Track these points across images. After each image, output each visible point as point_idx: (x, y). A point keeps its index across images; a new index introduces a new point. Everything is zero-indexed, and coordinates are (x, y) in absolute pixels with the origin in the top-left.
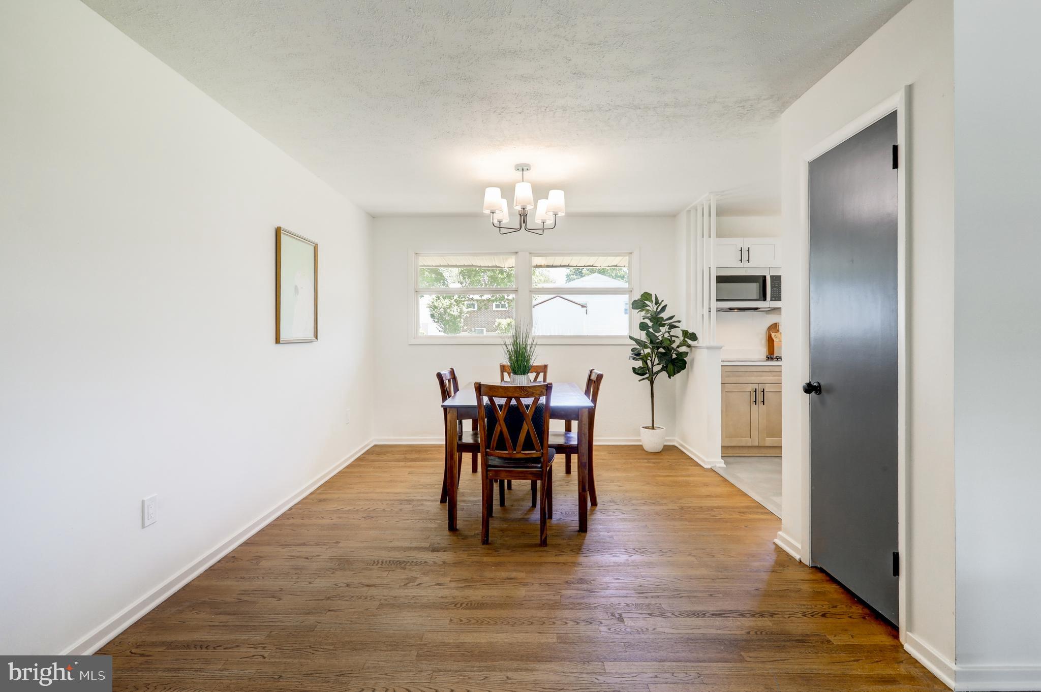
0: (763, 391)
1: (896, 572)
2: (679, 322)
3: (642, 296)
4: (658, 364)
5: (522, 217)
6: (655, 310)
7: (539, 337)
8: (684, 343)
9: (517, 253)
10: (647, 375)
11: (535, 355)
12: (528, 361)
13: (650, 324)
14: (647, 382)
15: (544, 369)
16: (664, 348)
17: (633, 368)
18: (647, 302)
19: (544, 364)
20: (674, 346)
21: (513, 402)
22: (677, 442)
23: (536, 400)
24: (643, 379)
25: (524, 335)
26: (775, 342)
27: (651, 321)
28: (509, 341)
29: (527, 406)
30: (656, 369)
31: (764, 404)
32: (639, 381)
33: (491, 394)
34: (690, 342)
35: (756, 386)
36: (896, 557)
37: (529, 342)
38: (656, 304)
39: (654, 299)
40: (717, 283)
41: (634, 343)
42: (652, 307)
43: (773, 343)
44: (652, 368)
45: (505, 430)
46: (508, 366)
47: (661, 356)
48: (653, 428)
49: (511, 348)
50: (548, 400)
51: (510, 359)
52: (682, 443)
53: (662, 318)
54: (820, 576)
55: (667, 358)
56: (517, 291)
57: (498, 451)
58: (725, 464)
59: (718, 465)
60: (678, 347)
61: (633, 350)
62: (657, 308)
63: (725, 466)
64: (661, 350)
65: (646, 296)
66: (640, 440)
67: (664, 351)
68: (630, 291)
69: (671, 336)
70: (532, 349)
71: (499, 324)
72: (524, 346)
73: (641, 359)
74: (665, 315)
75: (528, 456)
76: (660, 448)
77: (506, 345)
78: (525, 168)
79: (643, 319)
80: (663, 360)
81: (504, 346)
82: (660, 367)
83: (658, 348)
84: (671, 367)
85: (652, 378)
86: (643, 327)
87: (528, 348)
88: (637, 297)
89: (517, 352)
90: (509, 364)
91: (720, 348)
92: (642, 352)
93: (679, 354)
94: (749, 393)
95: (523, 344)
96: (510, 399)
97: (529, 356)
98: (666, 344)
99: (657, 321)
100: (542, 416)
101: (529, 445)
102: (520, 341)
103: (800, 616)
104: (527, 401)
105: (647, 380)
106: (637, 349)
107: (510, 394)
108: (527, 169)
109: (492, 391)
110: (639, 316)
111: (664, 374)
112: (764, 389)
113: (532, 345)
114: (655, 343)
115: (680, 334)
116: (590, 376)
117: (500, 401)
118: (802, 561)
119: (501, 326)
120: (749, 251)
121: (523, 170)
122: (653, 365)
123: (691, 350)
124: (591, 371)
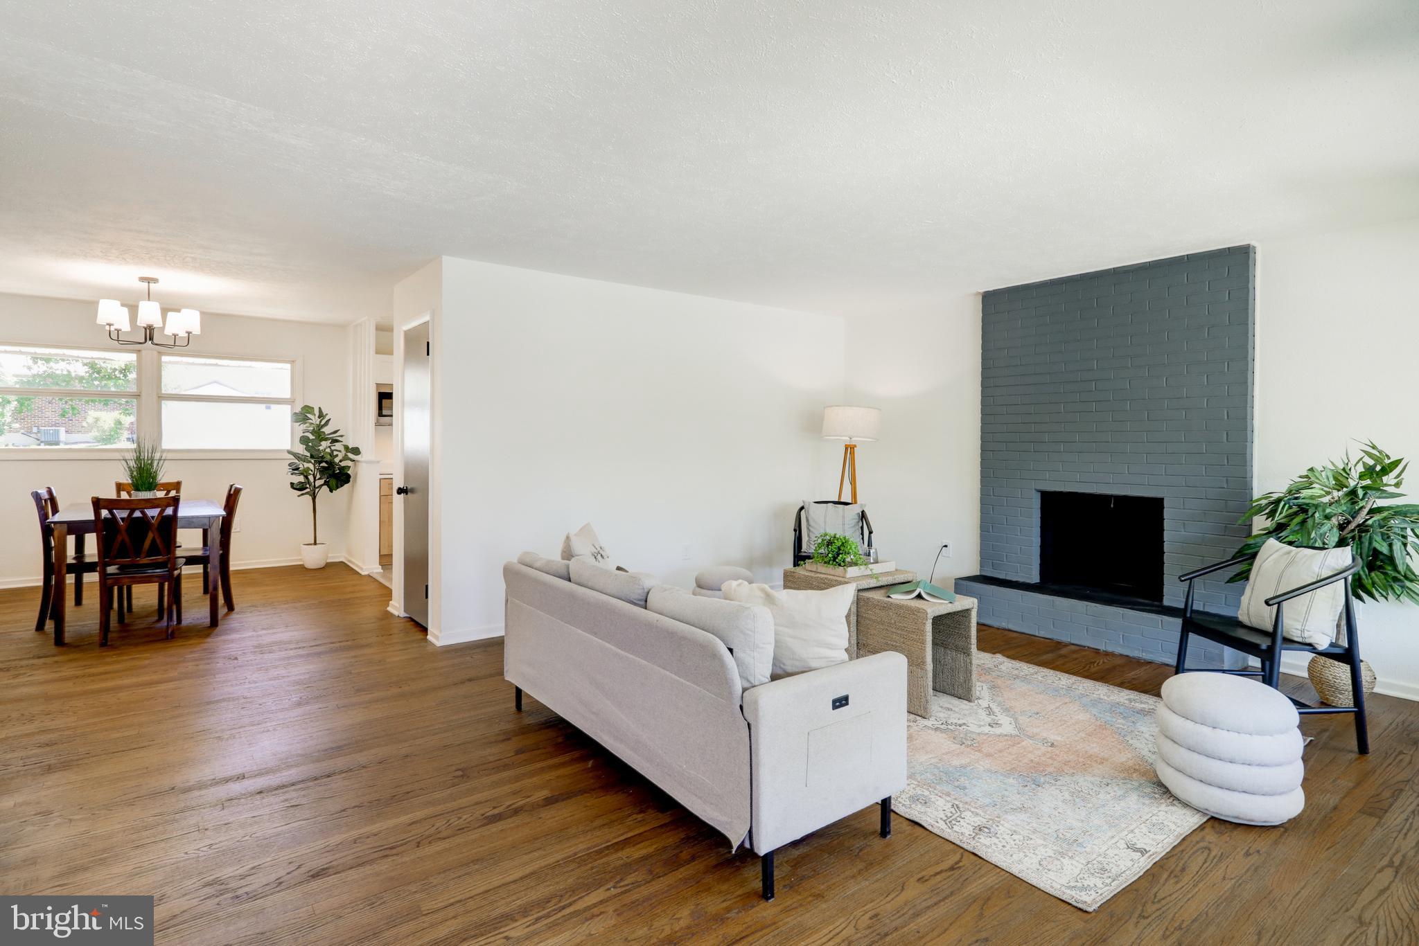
1: (427, 597)
2: (342, 436)
3: (304, 407)
4: (319, 479)
5: (148, 331)
6: (318, 423)
7: (169, 451)
8: (346, 458)
10: (308, 490)
11: (163, 470)
12: (154, 478)
13: (311, 437)
14: (308, 498)
15: (177, 486)
16: (326, 462)
17: (291, 483)
18: (310, 416)
19: (176, 481)
20: (337, 460)
21: (137, 514)
22: (346, 558)
23: (162, 511)
24: (302, 494)
25: (150, 451)
27: (313, 435)
28: (131, 456)
29: (153, 517)
30: (318, 483)
32: (299, 496)
33: (110, 507)
34: (351, 455)
36: (427, 587)
37: (157, 456)
38: (319, 417)
39: (317, 412)
41: (292, 457)
42: (315, 420)
44: (314, 482)
45: (127, 540)
46: (129, 484)
47: (323, 471)
48: (315, 543)
49: (132, 464)
50: (175, 511)
51: (132, 477)
52: (350, 559)
53: (324, 432)
54: (407, 620)
55: (331, 472)
56: (139, 395)
59: (375, 571)
60: (341, 461)
61: (290, 465)
62: (321, 422)
63: (382, 571)
64: (324, 464)
65: (308, 409)
66: (301, 560)
67: (326, 465)
68: (291, 402)
69: (332, 451)
70: (160, 465)
71: (97, 420)
72: (150, 462)
73: (302, 474)
74: (327, 430)
75: (154, 561)
76: (322, 564)
77: (126, 460)
78: (152, 281)
79: (304, 433)
80: (325, 475)
81: (124, 462)
82: (322, 482)
83: (320, 462)
84: (333, 482)
85: (314, 493)
86: (304, 440)
87: (155, 464)
88: (298, 410)
89: (140, 470)
90: (130, 482)
91: (378, 462)
92: (301, 466)
93: (342, 469)
95: (148, 460)
96: (132, 511)
97: (156, 472)
98: (328, 458)
99: (319, 434)
100: (169, 525)
101: (153, 550)
102: (145, 455)
104: (153, 513)
105: (308, 496)
106: (296, 463)
107: (134, 506)
108: (155, 282)
109: (111, 504)
110: (300, 429)
111: (325, 488)
113: (160, 460)
114: (317, 457)
115: (342, 449)
116: (230, 490)
117: (121, 514)
118: (404, 617)
119: (100, 424)
121: (149, 282)
122: (315, 480)
123: (355, 465)
124: (231, 486)
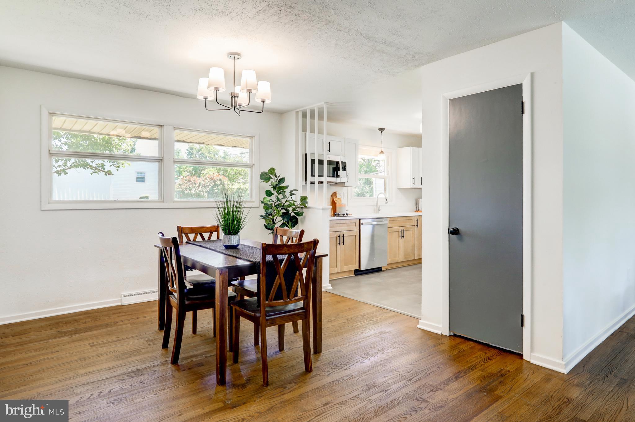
0: (343, 236)
1: (522, 324)
3: (270, 170)
5: (234, 98)
6: (275, 181)
9: (161, 126)
13: (273, 192)
16: (284, 209)
18: (272, 176)
23: (307, 254)
26: (337, 204)
31: (344, 245)
32: (267, 234)
35: (339, 234)
36: (522, 317)
38: (276, 177)
39: (275, 173)
40: (318, 164)
43: (336, 205)
44: (275, 224)
45: (283, 282)
47: (284, 215)
54: (458, 340)
57: (275, 302)
58: (332, 286)
62: (277, 180)
63: (332, 288)
64: (283, 211)
65: (272, 171)
67: (285, 211)
68: (251, 166)
69: (293, 201)
74: (283, 185)
78: (236, 57)
79: (268, 188)
80: (285, 218)
86: (268, 194)
93: (297, 213)
94: (335, 238)
99: (280, 189)
103: (483, 363)
107: (292, 251)
108: (238, 58)
112: (344, 235)
118: (442, 334)
120: (329, 144)
121: (234, 58)
122: (275, 222)
